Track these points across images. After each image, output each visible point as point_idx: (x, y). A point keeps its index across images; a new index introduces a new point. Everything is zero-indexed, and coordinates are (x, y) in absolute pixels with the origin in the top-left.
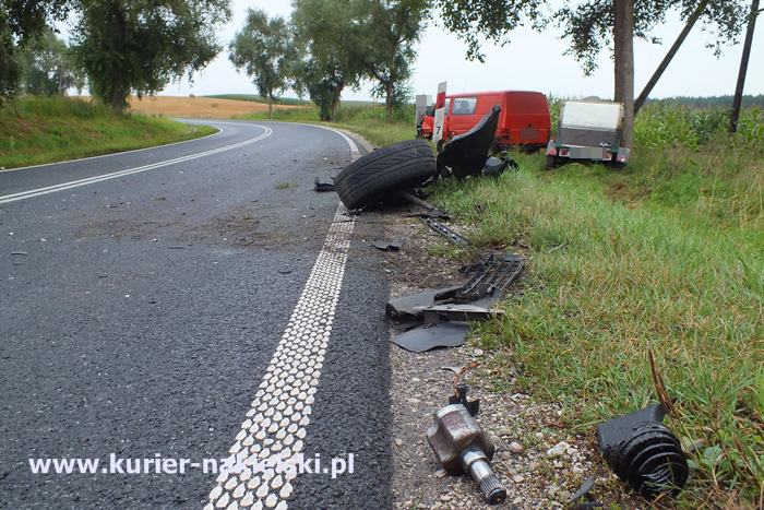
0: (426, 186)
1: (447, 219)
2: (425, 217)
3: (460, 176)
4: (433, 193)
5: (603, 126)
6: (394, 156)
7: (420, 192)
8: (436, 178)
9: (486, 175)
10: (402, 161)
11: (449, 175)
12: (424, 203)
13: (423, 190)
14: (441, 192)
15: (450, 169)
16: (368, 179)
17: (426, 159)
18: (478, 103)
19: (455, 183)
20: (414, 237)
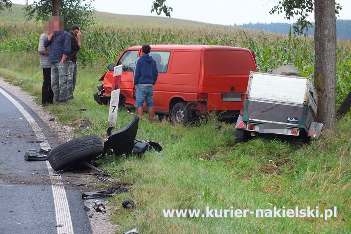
0: (98, 159)
1: (107, 176)
2: (96, 175)
3: (118, 154)
4: (101, 164)
5: (291, 100)
6: (81, 144)
7: (95, 163)
8: (104, 155)
9: (135, 153)
10: (85, 146)
11: (111, 153)
12: (96, 168)
13: (96, 162)
14: (105, 163)
15: (112, 150)
16: (67, 155)
17: (97, 145)
18: (171, 59)
19: (114, 158)
20: (91, 182)
